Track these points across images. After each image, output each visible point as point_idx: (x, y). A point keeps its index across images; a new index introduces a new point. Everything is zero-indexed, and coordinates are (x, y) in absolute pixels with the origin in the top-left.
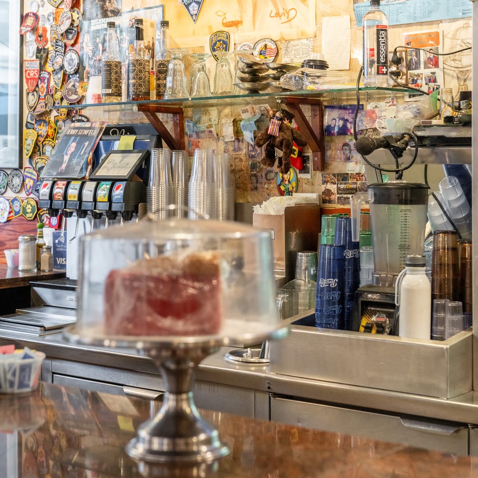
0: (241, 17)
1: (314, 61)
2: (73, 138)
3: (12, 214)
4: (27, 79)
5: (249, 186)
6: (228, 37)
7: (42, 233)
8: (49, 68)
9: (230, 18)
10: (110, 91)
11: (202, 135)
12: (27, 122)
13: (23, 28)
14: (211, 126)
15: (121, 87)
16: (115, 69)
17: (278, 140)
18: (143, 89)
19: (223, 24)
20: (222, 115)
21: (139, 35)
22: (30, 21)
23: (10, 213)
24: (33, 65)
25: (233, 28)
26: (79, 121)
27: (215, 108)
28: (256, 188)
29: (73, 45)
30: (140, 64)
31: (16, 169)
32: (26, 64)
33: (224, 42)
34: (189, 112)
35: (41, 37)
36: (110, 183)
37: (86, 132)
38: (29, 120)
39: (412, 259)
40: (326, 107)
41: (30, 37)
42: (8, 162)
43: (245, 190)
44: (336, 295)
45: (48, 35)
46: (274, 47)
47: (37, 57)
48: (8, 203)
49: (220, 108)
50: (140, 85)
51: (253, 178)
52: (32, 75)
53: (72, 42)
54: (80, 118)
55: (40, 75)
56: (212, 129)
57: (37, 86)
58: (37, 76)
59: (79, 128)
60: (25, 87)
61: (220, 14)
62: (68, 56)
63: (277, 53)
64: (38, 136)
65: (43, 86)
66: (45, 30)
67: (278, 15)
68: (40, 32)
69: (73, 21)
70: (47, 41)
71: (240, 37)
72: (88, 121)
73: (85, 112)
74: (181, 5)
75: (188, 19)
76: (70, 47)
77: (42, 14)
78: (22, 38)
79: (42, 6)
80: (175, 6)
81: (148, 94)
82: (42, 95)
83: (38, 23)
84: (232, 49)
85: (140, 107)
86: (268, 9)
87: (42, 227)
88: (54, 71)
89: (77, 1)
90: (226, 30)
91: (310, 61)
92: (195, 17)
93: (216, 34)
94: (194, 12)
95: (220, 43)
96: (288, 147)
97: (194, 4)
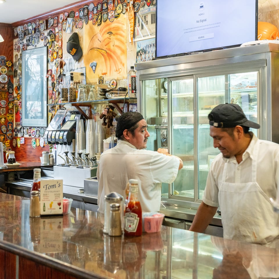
0: (107, 71)
1: (122, 88)
3: (45, 144)
4: (49, 94)
5: (110, 133)
6: (103, 79)
7: (51, 151)
8: (55, 90)
9: (104, 72)
10: (63, 99)
11: (96, 114)
13: (47, 75)
14: (98, 111)
15: (67, 98)
16: (65, 91)
17: (106, 116)
18: (73, 98)
19: (102, 74)
20: (102, 107)
21: (72, 79)
22: (49, 73)
23: (44, 143)
24: (50, 89)
25: (104, 75)
26: (63, 109)
27: (100, 104)
28: (112, 133)
30: (71, 89)
31: (46, 127)
33: (102, 81)
34: (93, 106)
35: (53, 78)
36: (64, 132)
37: (62, 113)
38: (50, 109)
40: (130, 104)
41: (50, 78)
42: (43, 125)
43: (109, 134)
45: (55, 78)
46: (115, 82)
47: (52, 86)
48: (43, 139)
49: (101, 104)
50: (71, 97)
51: (111, 130)
52: (50, 92)
53: (61, 80)
54: (63, 108)
55: (53, 92)
56: (99, 112)
57: (52, 96)
58: (52, 93)
59: (61, 112)
60: (49, 97)
61: (101, 70)
62: (60, 85)
63: (117, 85)
64: (52, 115)
65: (54, 96)
66: (54, 76)
67: (117, 71)
68: (53, 76)
69: (61, 72)
70: (54, 80)
71: (107, 79)
72: (66, 109)
73: (65, 106)
74: (90, 67)
75: (92, 72)
76: (60, 82)
77: (53, 70)
78: (47, 79)
79: (53, 67)
80: (89, 67)
81: (75, 100)
82: (53, 100)
83: (52, 73)
84: (104, 83)
85: (73, 105)
86: (114, 68)
87: (51, 148)
88: (56, 91)
89: (62, 65)
90: (102, 76)
91: (120, 88)
92: (94, 71)
93: (100, 77)
94: (94, 70)
95: (101, 81)
96: (109, 119)
97: (94, 67)
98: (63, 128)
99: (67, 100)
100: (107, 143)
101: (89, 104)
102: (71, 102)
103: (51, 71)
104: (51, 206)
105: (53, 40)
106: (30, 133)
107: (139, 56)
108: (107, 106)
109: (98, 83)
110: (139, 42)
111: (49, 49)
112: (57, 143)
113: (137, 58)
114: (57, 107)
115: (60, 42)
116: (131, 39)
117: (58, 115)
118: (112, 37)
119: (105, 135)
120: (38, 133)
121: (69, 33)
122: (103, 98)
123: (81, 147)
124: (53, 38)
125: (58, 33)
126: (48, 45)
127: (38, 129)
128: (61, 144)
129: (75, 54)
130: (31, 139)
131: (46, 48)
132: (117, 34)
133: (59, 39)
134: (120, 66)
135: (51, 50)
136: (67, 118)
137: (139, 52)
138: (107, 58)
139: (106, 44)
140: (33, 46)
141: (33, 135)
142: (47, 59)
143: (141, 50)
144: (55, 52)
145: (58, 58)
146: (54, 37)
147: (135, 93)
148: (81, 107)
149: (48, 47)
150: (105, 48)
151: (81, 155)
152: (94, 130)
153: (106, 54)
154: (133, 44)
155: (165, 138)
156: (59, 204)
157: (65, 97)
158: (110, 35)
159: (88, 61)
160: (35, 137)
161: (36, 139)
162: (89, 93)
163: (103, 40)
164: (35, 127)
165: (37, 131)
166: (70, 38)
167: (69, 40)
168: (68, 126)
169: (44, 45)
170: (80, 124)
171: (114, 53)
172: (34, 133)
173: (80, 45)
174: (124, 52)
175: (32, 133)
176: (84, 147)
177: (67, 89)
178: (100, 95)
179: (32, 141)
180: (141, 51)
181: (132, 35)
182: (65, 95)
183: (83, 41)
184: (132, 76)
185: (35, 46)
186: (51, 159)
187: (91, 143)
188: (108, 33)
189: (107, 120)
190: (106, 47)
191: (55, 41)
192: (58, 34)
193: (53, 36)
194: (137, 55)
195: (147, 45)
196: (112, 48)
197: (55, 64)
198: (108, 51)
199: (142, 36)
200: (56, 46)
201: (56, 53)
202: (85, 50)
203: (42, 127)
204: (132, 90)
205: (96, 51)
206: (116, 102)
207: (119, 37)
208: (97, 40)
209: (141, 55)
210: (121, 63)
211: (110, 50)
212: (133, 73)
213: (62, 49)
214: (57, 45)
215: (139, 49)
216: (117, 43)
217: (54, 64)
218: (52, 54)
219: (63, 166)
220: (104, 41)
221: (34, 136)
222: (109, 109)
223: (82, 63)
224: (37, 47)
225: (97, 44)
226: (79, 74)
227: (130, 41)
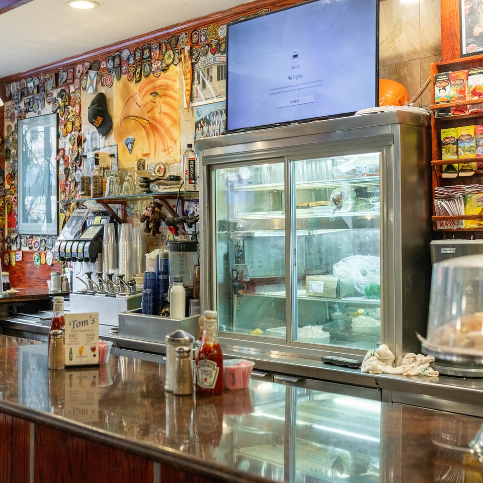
0: (150, 151)
1: (173, 176)
2: (75, 218)
3: (54, 261)
4: (61, 185)
5: (155, 243)
6: (144, 162)
7: (64, 271)
8: (70, 180)
9: (145, 152)
10: (83, 193)
11: (134, 216)
12: (61, 209)
13: (58, 157)
14: (137, 211)
15: (90, 191)
16: (86, 181)
17: (151, 218)
18: (98, 192)
19: (142, 155)
20: (143, 205)
21: (97, 162)
22: (61, 153)
23: (53, 260)
24: (63, 178)
25: (146, 157)
26: (83, 208)
27: (139, 201)
28: (157, 245)
29: (80, 166)
30: (96, 178)
31: (56, 236)
32: (60, 176)
33: (143, 165)
34: (129, 203)
35: (66, 161)
36: (84, 242)
37: (81, 215)
39: (175, 278)
40: (185, 200)
41: (62, 162)
42: (52, 232)
43: (153, 246)
44: (151, 298)
45: (70, 161)
46: (163, 168)
47: (65, 173)
48: (52, 254)
49: (142, 201)
50: (96, 190)
51: (156, 239)
52: (62, 183)
53: (79, 164)
54: (83, 207)
55: (66, 183)
56: (137, 213)
57: (65, 189)
59: (79, 213)
60: (60, 190)
61: (141, 149)
62: (77, 172)
63: (165, 171)
64: (65, 217)
65: (67, 189)
66: (68, 158)
67: (165, 150)
68: (66, 159)
69: (79, 153)
70: (69, 164)
71: (150, 162)
72: (86, 208)
73: (85, 204)
74: (124, 144)
75: (128, 152)
76: (78, 167)
77: (67, 149)
78: (58, 162)
79: (67, 144)
80: (122, 145)
81: (101, 194)
82: (67, 194)
83: (65, 154)
84: (146, 169)
85: (98, 201)
86: (161, 147)
87: (64, 267)
88: (72, 180)
89: (80, 141)
90: (143, 158)
91: (171, 176)
92: (131, 151)
93: (140, 160)
94: (130, 149)
95: (141, 165)
96: (155, 222)
97: (131, 144)
98: (84, 237)
99: (89, 195)
100: (152, 259)
101: (123, 200)
102: (95, 197)
103: (64, 150)
104: (81, 352)
105: (67, 103)
106: (30, 244)
107: (200, 129)
108: (151, 204)
109: (136, 169)
110: (199, 107)
111: (61, 118)
112: (75, 259)
113: (196, 131)
114: (73, 204)
115: (77, 107)
116: (187, 103)
117: (75, 216)
118: (158, 99)
119: (148, 247)
120: (43, 244)
121: (91, 94)
122: (145, 191)
123: (110, 265)
124: (66, 101)
125: (74, 93)
126: (58, 111)
127: (43, 238)
128: (81, 260)
129: (101, 125)
130: (33, 253)
131: (55, 115)
132: (165, 95)
133: (75, 101)
134: (170, 143)
135: (63, 119)
136: (89, 222)
137: (199, 122)
138: (151, 132)
139: (148, 110)
140: (35, 112)
141: (36, 248)
142: (58, 132)
143: (202, 119)
144: (69, 121)
145: (75, 130)
146: (67, 98)
147: (195, 183)
148: (110, 205)
149: (58, 114)
150: (147, 116)
151: (112, 277)
152: (130, 239)
153: (148, 126)
154: (190, 111)
155: (240, 251)
156: (93, 349)
157: (87, 190)
158: (154, 96)
159: (120, 136)
160: (39, 250)
161: (40, 254)
162: (122, 184)
163: (144, 104)
164: (39, 235)
165: (41, 241)
166: (93, 101)
167: (93, 104)
168: (90, 233)
169: (53, 111)
170: (109, 231)
171: (161, 123)
172: (37, 244)
173: (109, 112)
174: (175, 122)
175: (34, 243)
176: (116, 265)
177: (89, 178)
178: (141, 186)
179: (34, 256)
180: (202, 121)
181: (189, 97)
182: (87, 186)
183: (113, 105)
184: (189, 159)
185: (39, 113)
186: (64, 283)
187: (127, 259)
188: (151, 94)
189: (152, 224)
190: (149, 114)
191: (69, 105)
192: (74, 94)
193: (66, 98)
194: (197, 127)
195: (211, 112)
196: (157, 116)
197: (70, 139)
198: (151, 121)
199: (204, 99)
200: (71, 112)
201: (71, 123)
202: (116, 120)
203: (50, 236)
204: (190, 179)
205: (133, 122)
206: (165, 197)
207: (168, 99)
208: (134, 104)
209: (202, 127)
210: (172, 138)
211: (154, 119)
212: (190, 153)
213: (80, 117)
214: (72, 112)
215: (198, 119)
216: (165, 109)
217: (68, 141)
218: (65, 126)
219: (84, 294)
220: (145, 106)
222: (154, 208)
223: (112, 139)
224: (42, 114)
225: (134, 110)
226: (107, 156)
227: (186, 106)
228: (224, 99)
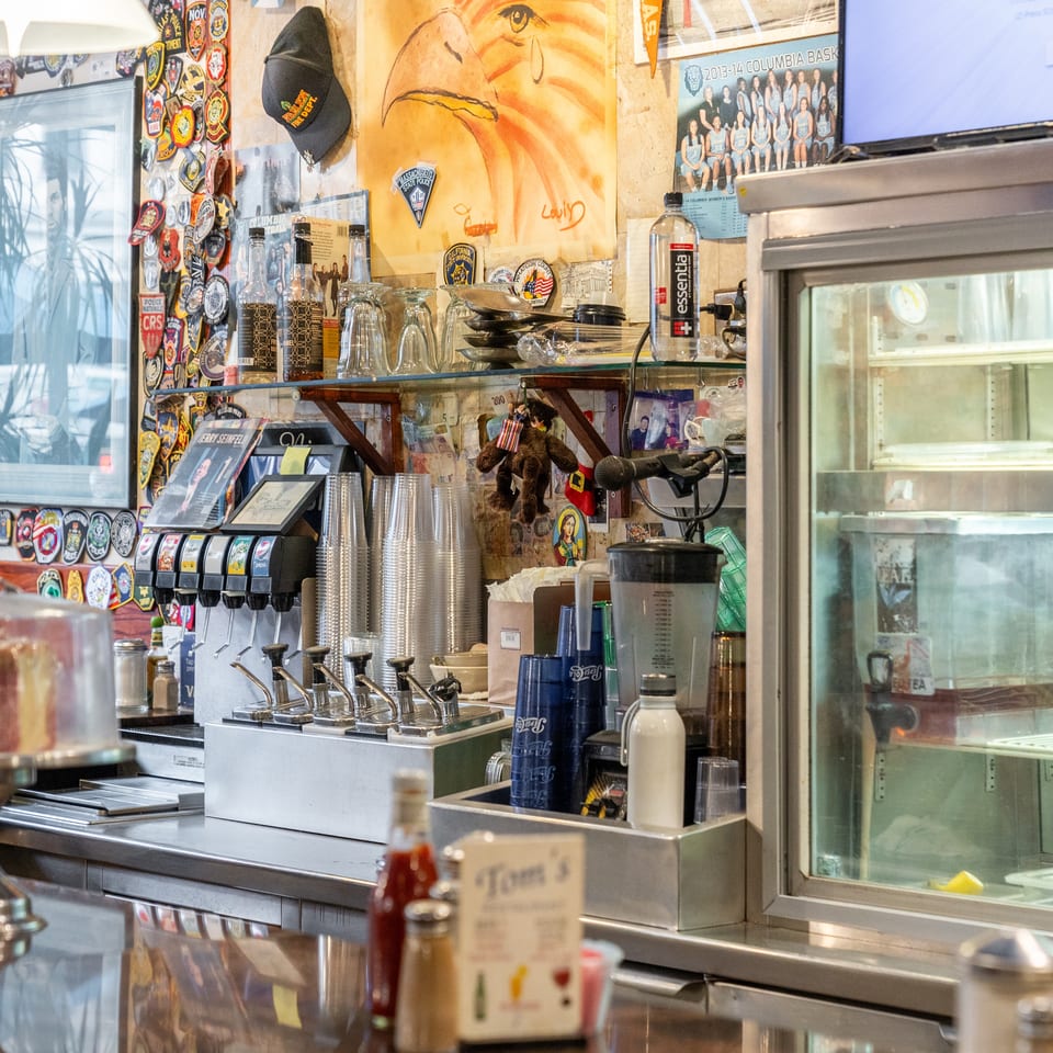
1: (594, 307)
2: (207, 450)
3: (116, 599)
4: (145, 332)
5: (509, 546)
6: (474, 255)
7: (160, 637)
8: (181, 313)
9: (477, 220)
10: (251, 362)
11: (428, 446)
12: (145, 417)
13: (136, 232)
14: (442, 429)
15: (274, 354)
16: (262, 319)
17: (516, 458)
18: (307, 359)
19: (466, 229)
20: (465, 407)
21: (303, 253)
22: (149, 219)
23: (112, 597)
24: (154, 306)
25: (482, 238)
26: (229, 416)
27: (452, 394)
28: (519, 551)
29: (220, 266)
30: (302, 311)
31: (125, 511)
32: (143, 302)
33: (467, 265)
34: (410, 402)
35: (168, 249)
36: (250, 539)
37: (230, 439)
38: (148, 414)
39: (648, 681)
40: (635, 394)
41: (150, 249)
42: (111, 497)
43: (502, 554)
45: (181, 247)
46: (547, 276)
47: (162, 290)
48: (109, 576)
49: (461, 393)
50: (301, 351)
51: (515, 531)
52: (152, 323)
53: (218, 260)
54: (231, 410)
55: (166, 324)
56: (445, 435)
57: (162, 346)
58: (161, 328)
59: (220, 431)
60: (142, 348)
61: (461, 209)
62: (211, 288)
63: (554, 289)
64: (162, 445)
65: (171, 346)
66: (175, 237)
67: (555, 214)
68: (167, 239)
69: (219, 219)
70: (178, 259)
71: (494, 256)
72: (244, 416)
73: (239, 399)
74: (397, 192)
75: (408, 219)
76: (215, 271)
77: (170, 204)
78: (136, 251)
79: (169, 187)
80: (386, 195)
81: (318, 367)
82: (170, 364)
83: (163, 223)
84: (479, 280)
85: (306, 394)
86: (538, 200)
87: (159, 624)
88: (189, 317)
89: (225, 180)
90: (470, 240)
91: (588, 307)
92: (420, 215)
93: (455, 249)
94: (418, 206)
95: (460, 267)
96: (531, 472)
97: (420, 190)
98: (245, 518)
99: (272, 368)
100: (512, 604)
101: (388, 390)
102: (297, 379)
103: (160, 209)
104: (516, 988)
105: (174, 44)
106: (26, 538)
107: (695, 139)
108: (516, 405)
109: (440, 280)
110: (691, 62)
111: (150, 95)
112: (211, 598)
113: (678, 148)
114: (190, 401)
115: (218, 59)
116: (646, 45)
117: (205, 445)
118: (531, 32)
119: (482, 559)
120: (74, 538)
121: (270, 11)
122: (485, 360)
123: (347, 623)
124: (173, 36)
125: (202, 6)
126: (141, 71)
127: (72, 517)
128: (234, 603)
129: (309, 122)
130: (35, 571)
131: (130, 85)
132: (559, 18)
133: (207, 35)
134: (576, 190)
135: (158, 98)
136: (263, 466)
137: (693, 114)
138: (500, 147)
139: (490, 70)
140: (53, 74)
141: (46, 552)
142: (137, 145)
143: (705, 105)
144: (182, 107)
145: (205, 138)
146: (177, 27)
147: (691, 334)
148: (343, 406)
149: (139, 81)
150: (484, 91)
151: (364, 664)
153: (489, 126)
154: (659, 74)
155: (901, 587)
156: (562, 979)
157: (263, 353)
158: (517, 21)
159: (379, 162)
160: (56, 559)
161: (61, 575)
162: (399, 331)
163: (476, 49)
164: (58, 508)
165: (67, 528)
166: (281, 36)
167: (281, 45)
168: (273, 505)
169: (121, 72)
170: (341, 498)
171: (542, 117)
172: (51, 537)
173: (339, 75)
174: (597, 114)
175: (40, 536)
176: (368, 619)
177: (270, 311)
178: (473, 342)
179: (40, 580)
180: (703, 113)
181: (655, 24)
182: (263, 340)
183: (353, 53)
184: (673, 246)
185: (64, 80)
186: (161, 680)
187: (412, 598)
188: (506, 13)
189: (521, 480)
190: (496, 85)
191: (183, 49)
192: (202, 12)
193: (170, 25)
194: (682, 131)
195: (740, 79)
196: (527, 90)
197: (185, 171)
198: (502, 109)
199: (713, 35)
200: (189, 76)
201: (189, 114)
202: (366, 103)
203: (99, 510)
204: (675, 318)
205: (431, 110)
206: (560, 384)
207: (571, 33)
208: (437, 47)
209: (703, 131)
210: (584, 172)
211: (513, 101)
212: (679, 226)
213: (226, 94)
214: (195, 74)
215: (690, 102)
216: (559, 66)
217: (176, 176)
218: (167, 121)
219: (260, 725)
220: (480, 54)
221: (50, 557)
223: (346, 172)
224: (76, 83)
225: (437, 70)
226: (334, 230)
227: (641, 55)
228: (834, 26)
